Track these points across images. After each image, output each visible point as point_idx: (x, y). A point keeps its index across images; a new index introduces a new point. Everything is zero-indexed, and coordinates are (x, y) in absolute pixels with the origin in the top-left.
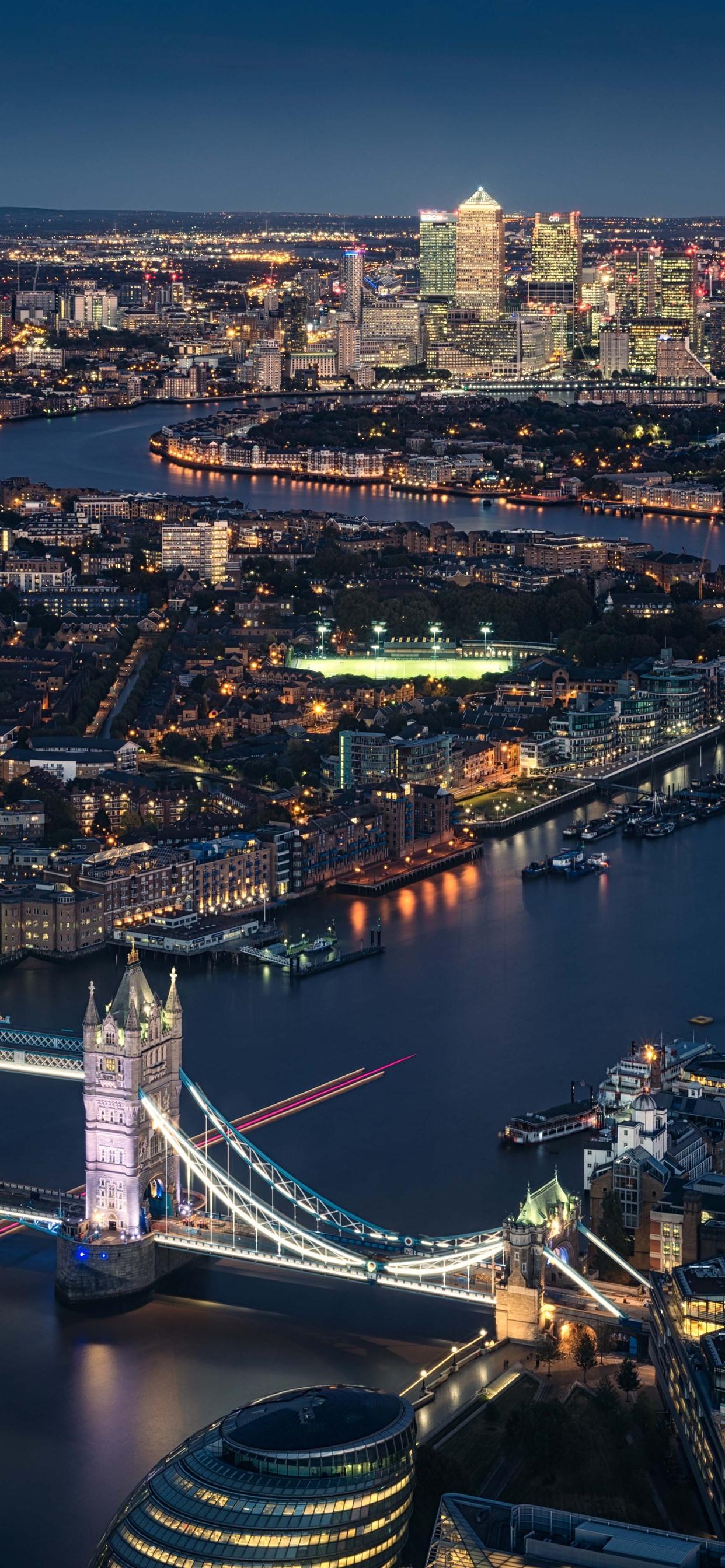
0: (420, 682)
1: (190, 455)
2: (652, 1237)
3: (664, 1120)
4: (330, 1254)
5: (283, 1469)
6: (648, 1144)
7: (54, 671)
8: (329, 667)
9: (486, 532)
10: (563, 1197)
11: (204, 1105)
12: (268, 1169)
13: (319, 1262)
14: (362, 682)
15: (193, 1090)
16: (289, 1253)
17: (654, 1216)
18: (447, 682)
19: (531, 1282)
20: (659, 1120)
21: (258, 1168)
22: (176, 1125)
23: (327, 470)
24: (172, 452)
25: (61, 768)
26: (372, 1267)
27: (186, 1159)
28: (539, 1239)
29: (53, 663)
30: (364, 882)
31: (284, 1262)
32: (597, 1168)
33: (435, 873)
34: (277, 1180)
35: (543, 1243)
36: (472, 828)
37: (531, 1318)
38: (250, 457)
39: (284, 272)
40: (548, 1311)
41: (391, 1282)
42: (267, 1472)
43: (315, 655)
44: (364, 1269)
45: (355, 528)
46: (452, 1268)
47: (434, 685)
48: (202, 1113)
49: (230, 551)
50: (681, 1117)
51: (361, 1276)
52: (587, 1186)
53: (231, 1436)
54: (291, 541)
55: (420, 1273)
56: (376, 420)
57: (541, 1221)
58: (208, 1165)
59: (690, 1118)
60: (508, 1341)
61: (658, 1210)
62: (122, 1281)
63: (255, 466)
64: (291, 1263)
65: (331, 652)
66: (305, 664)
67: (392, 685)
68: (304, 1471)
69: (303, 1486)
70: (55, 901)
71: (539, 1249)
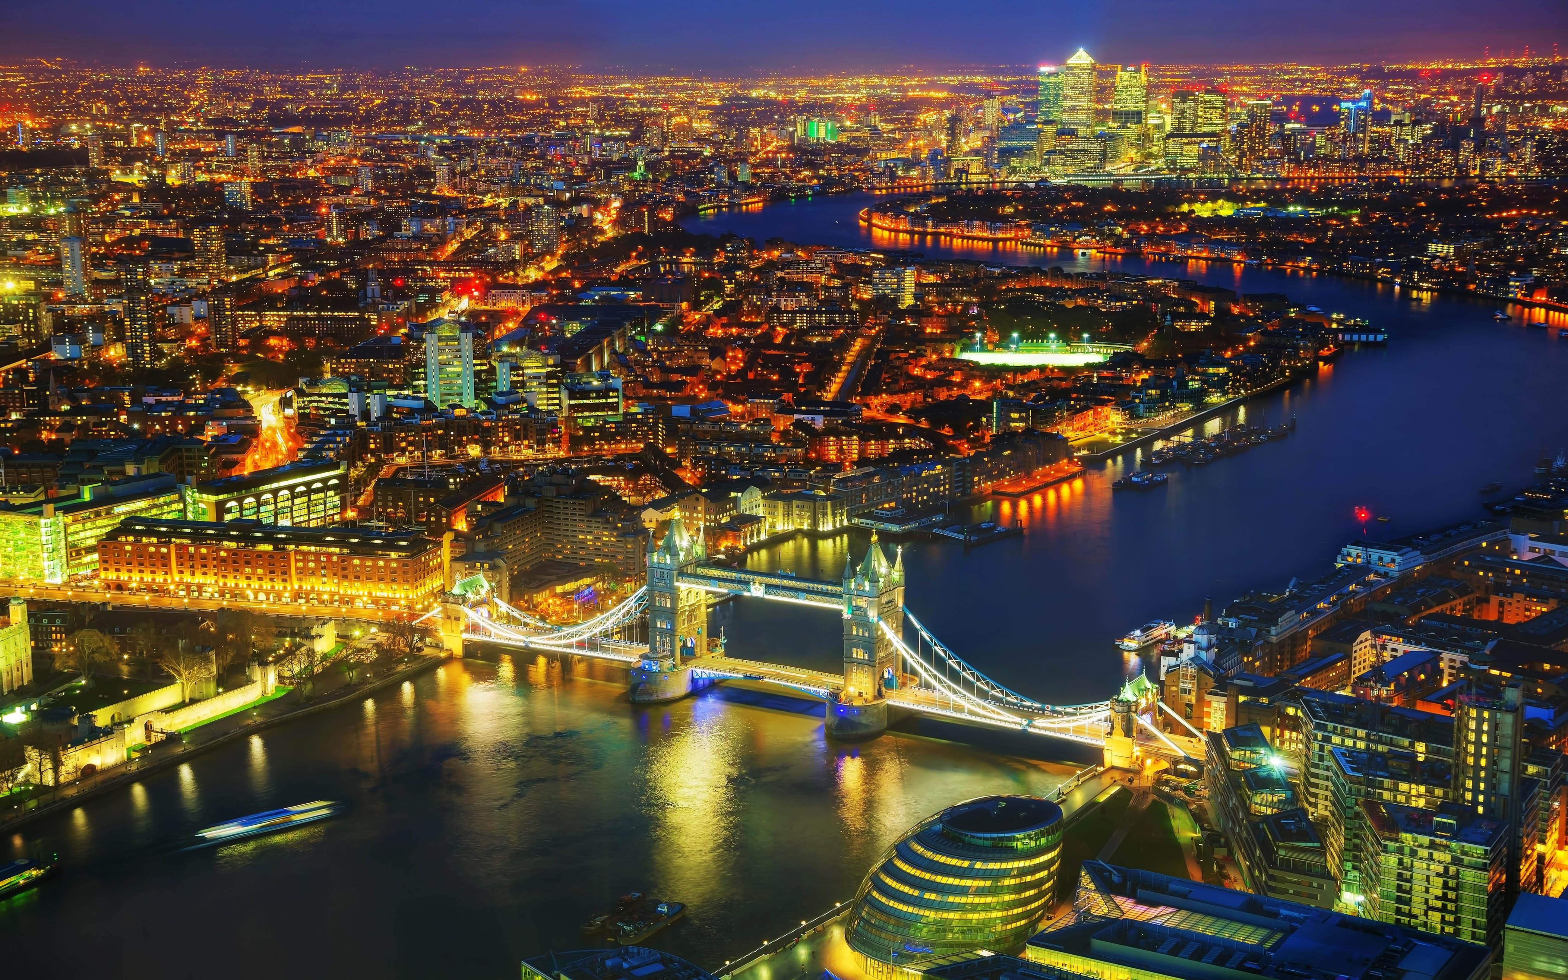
0: (1042, 368)
1: (887, 223)
2: (1206, 709)
3: (1214, 640)
4: (998, 714)
5: (980, 842)
6: (1203, 655)
7: (806, 359)
8: (984, 358)
9: (1084, 274)
10: (1149, 685)
11: (917, 625)
12: (959, 664)
13: (991, 718)
14: (1005, 369)
15: (911, 617)
16: (971, 713)
17: (1207, 697)
18: (1063, 369)
19: (1128, 733)
20: (1210, 640)
21: (952, 663)
22: (900, 635)
23: (976, 233)
24: (875, 221)
25: (813, 419)
26: (1025, 722)
27: (907, 657)
28: (1133, 709)
29: (804, 354)
30: (1010, 490)
31: (969, 717)
32: (1170, 667)
33: (1056, 484)
34: (964, 670)
35: (1135, 712)
36: (1079, 458)
37: (1129, 755)
38: (926, 226)
39: (942, 105)
40: (1137, 751)
41: (1037, 731)
42: (970, 844)
43: (974, 350)
44: (1020, 724)
45: (998, 271)
46: (1075, 724)
47: (1052, 370)
48: (916, 630)
49: (916, 285)
50: (1224, 639)
51: (1019, 727)
52: (1163, 678)
53: (948, 822)
54: (955, 278)
55: (1056, 726)
56: (1006, 201)
57: (1135, 699)
58: (921, 660)
59: (1230, 639)
60: (1113, 768)
61: (1210, 693)
62: (866, 726)
63: (929, 230)
64: (973, 718)
65: (983, 349)
66: (966, 356)
67: (1025, 370)
68: (986, 843)
69: (987, 852)
70: (815, 501)
71: (1133, 715)
